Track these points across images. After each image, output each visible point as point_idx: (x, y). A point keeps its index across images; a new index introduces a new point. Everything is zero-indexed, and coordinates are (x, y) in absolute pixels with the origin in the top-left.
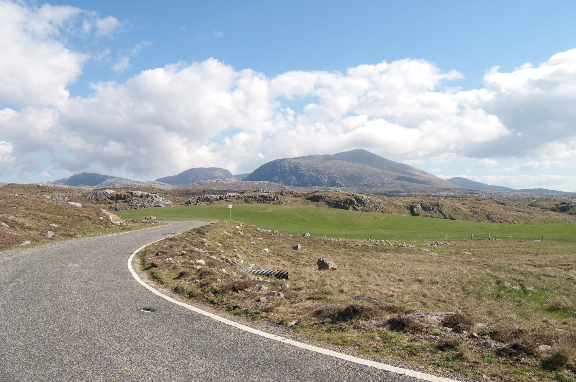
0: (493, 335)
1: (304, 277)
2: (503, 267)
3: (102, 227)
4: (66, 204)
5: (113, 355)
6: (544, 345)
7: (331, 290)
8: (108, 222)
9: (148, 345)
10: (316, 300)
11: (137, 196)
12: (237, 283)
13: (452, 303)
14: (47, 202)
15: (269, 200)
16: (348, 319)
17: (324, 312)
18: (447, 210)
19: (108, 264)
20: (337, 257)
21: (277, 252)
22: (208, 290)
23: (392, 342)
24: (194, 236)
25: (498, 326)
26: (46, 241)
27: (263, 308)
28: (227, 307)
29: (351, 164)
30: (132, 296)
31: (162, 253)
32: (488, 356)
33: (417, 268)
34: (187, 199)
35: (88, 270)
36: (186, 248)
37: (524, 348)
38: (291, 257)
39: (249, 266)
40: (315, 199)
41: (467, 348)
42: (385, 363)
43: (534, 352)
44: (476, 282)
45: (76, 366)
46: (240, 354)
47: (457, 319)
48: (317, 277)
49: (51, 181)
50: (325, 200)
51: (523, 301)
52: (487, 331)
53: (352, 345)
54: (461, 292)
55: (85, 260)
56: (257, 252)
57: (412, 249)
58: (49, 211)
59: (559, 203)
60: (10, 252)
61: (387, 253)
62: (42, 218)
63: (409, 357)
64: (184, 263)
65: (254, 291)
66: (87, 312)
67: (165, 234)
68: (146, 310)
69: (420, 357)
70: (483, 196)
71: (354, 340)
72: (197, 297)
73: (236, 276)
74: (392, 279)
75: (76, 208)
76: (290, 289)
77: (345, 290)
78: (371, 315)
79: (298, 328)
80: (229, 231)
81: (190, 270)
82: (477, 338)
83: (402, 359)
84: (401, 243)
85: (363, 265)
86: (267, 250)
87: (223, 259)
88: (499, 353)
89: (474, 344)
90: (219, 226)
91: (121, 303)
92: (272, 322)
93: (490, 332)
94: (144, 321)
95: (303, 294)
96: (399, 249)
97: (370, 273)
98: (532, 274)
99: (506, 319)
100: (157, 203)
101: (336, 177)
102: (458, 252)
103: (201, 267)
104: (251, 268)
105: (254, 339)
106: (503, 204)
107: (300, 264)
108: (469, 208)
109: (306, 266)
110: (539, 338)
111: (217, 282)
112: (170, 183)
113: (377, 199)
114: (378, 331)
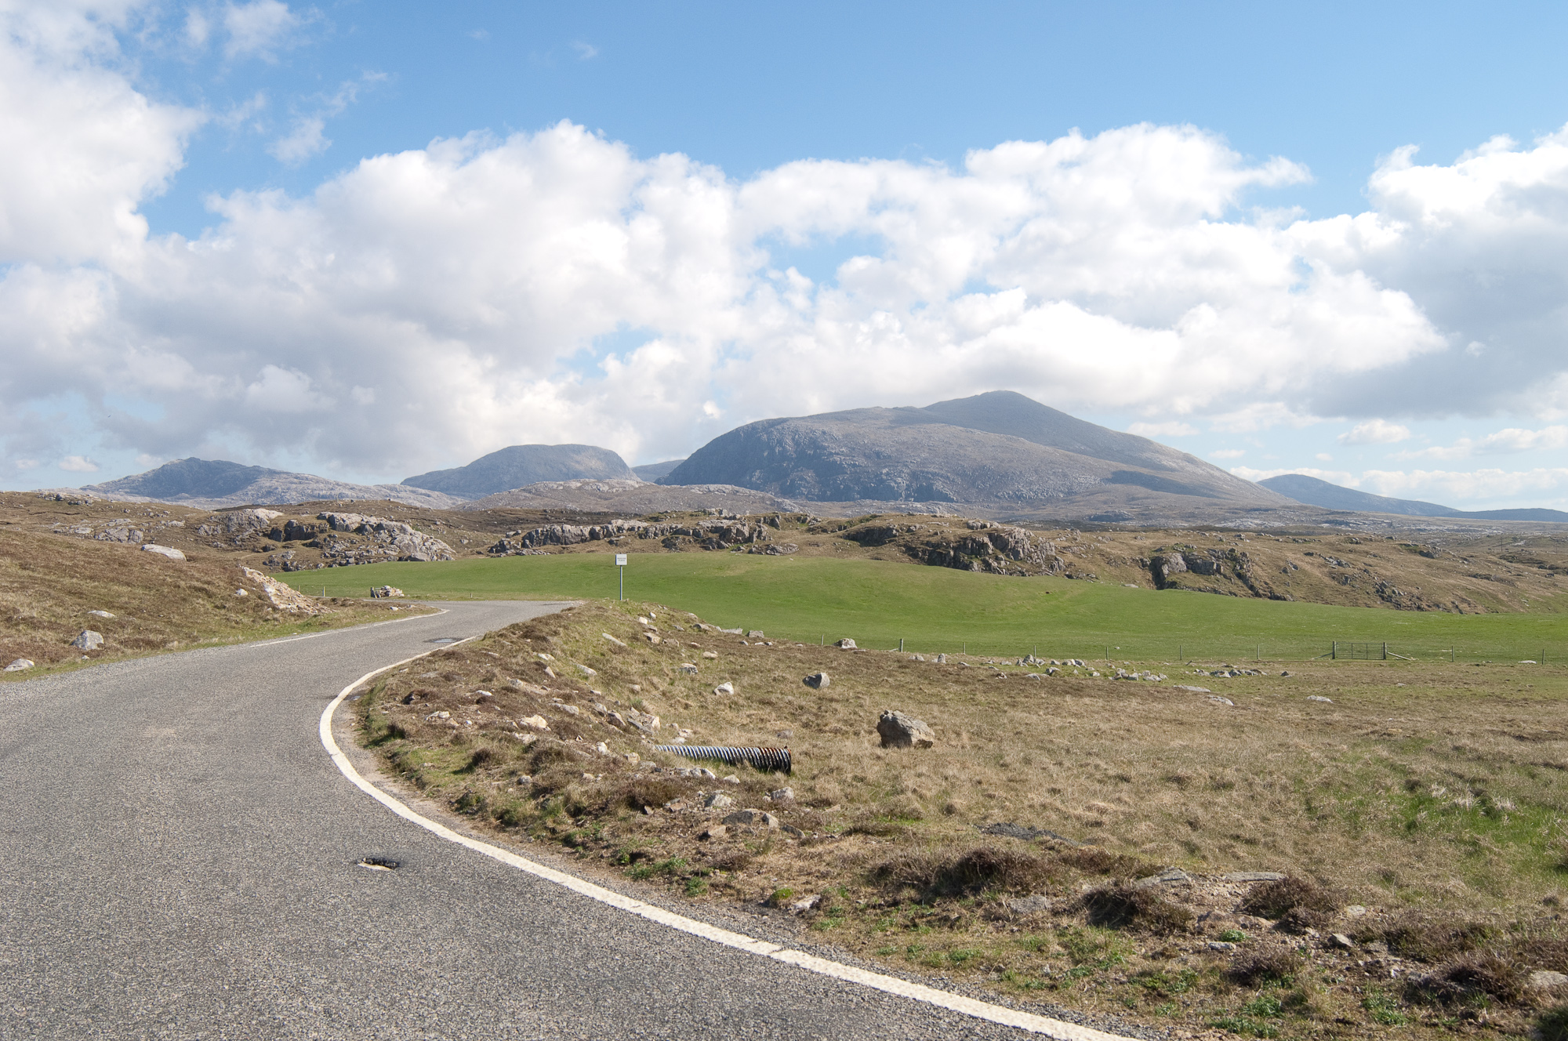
0: (1396, 940)
1: (837, 768)
2: (1427, 742)
3: (245, 620)
4: (137, 553)
5: (276, 997)
6: (1546, 972)
7: (917, 805)
8: (262, 605)
9: (378, 967)
10: (872, 834)
11: (347, 528)
12: (640, 784)
13: (1273, 847)
14: (84, 544)
15: (736, 541)
16: (967, 892)
17: (898, 871)
18: (1260, 572)
19: (261, 728)
20: (935, 708)
21: (760, 694)
22: (556, 805)
23: (1098, 960)
24: (515, 647)
25: (1411, 915)
26: (79, 660)
27: (719, 859)
28: (612, 856)
29: (978, 434)
30: (332, 823)
31: (422, 696)
32: (1381, 1003)
33: (1172, 743)
34: (495, 538)
35: (203, 746)
36: (490, 680)
37: (1486, 979)
38: (801, 708)
39: (675, 734)
40: (871, 537)
41: (1317, 979)
42: (1076, 1022)
43: (1518, 990)
44: (1347, 785)
45: (167, 1028)
46: (650, 995)
47: (1289, 892)
48: (876, 768)
49: (95, 484)
50: (902, 542)
51: (1485, 841)
52: (1378, 928)
53: (978, 969)
54: (1300, 812)
55: (195, 716)
56: (700, 694)
57: (1156, 685)
58: (88, 573)
61: (1081, 697)
62: (70, 593)
63: (1149, 1005)
64: (485, 724)
65: (692, 807)
66: (200, 869)
67: (430, 641)
68: (374, 864)
69: (1181, 1004)
70: (1367, 530)
71: (986, 954)
72: (522, 826)
73: (639, 764)
74: (1098, 776)
75: (167, 563)
76: (798, 803)
77: (958, 806)
78: (1035, 879)
79: (821, 919)
80: (618, 633)
81: (504, 747)
82: (1347, 951)
83: (1128, 1010)
84: (1125, 667)
85: (1011, 734)
86: (729, 687)
87: (601, 714)
88: (1413, 993)
89: (1339, 967)
90: (589, 617)
91: (300, 842)
92: (744, 901)
93: (1385, 932)
94: (368, 896)
95: (836, 817)
96: (1118, 687)
97: (1033, 755)
98: (1512, 762)
99: (1435, 894)
100: (407, 548)
101: (934, 474)
102: (1293, 696)
103: (535, 738)
104: (682, 740)
105: (690, 949)
106: (1428, 555)
107: (827, 728)
108: (1325, 566)
109: (843, 734)
110: (1532, 950)
111: (583, 781)
112: (445, 490)
113: (1054, 539)
114: (1055, 927)
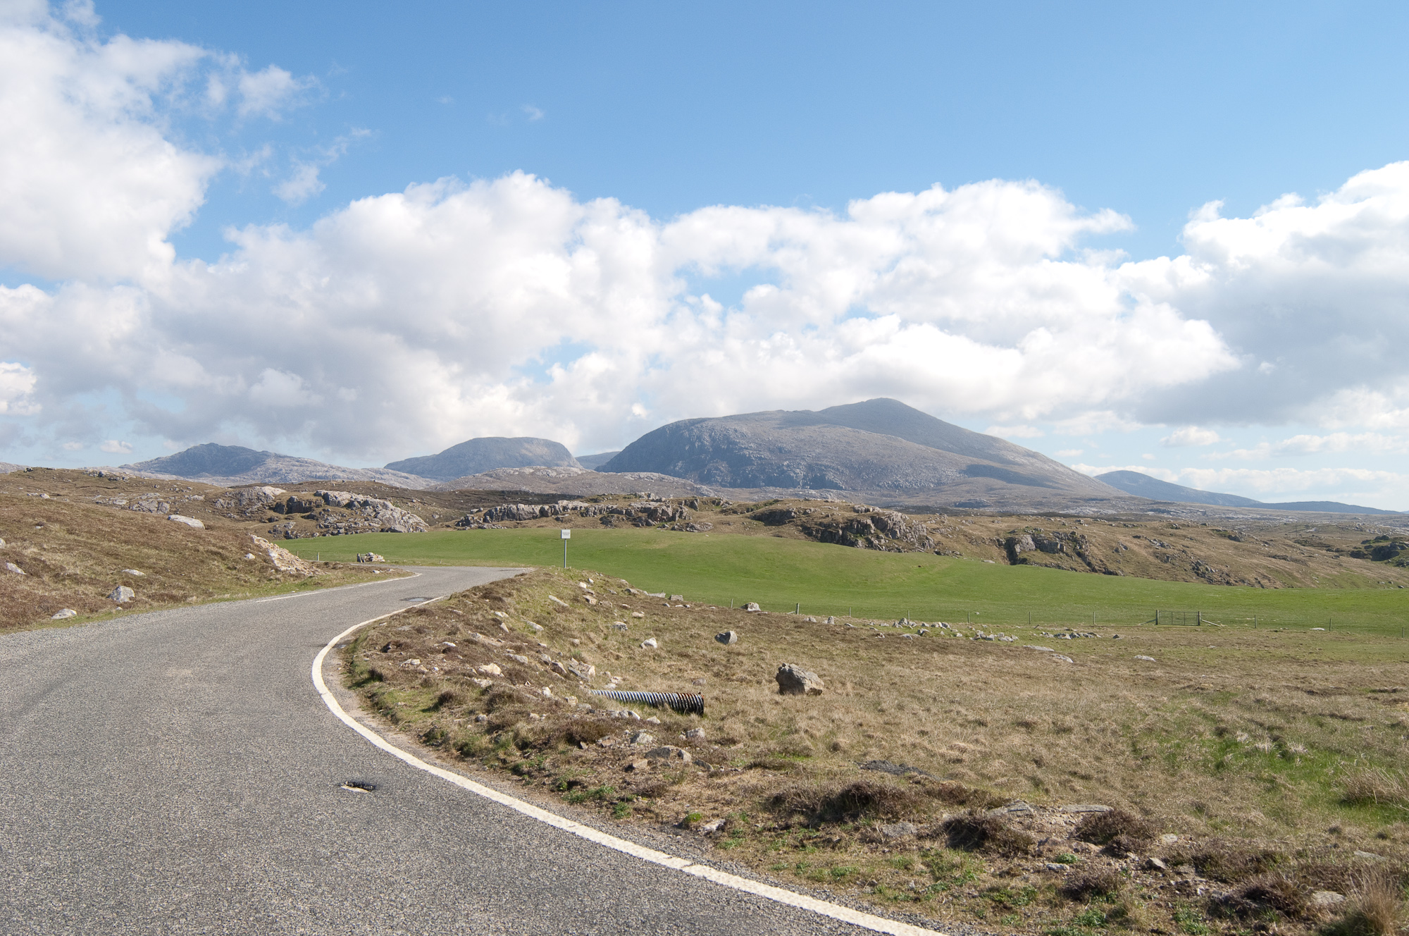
0: (1202, 864)
1: (742, 712)
2: (1233, 695)
3: (253, 580)
4: (164, 521)
5: (270, 898)
6: (1326, 892)
7: (808, 743)
8: (267, 567)
9: (356, 874)
10: (769, 768)
11: (338, 504)
12: (578, 724)
13: (1105, 782)
14: (121, 514)
15: (662, 520)
16: (847, 819)
17: (790, 800)
18: (1096, 551)
19: (263, 670)
20: (825, 661)
21: (679, 648)
22: (507, 740)
23: (955, 877)
24: (476, 606)
25: (1215, 843)
26: (114, 611)
27: (641, 787)
28: (553, 784)
29: (864, 434)
30: (320, 751)
31: (398, 646)
32: (1189, 917)
33: (1021, 694)
34: (461, 514)
35: (214, 685)
36: (455, 634)
37: (1276, 898)
38: (713, 660)
39: (608, 680)
40: (774, 518)
41: (1136, 896)
42: (935, 930)
43: (1302, 907)
44: (1166, 731)
45: (179, 923)
46: (581, 901)
47: (1114, 823)
48: (775, 712)
49: (131, 464)
50: (799, 523)
51: (1281, 779)
52: (1187, 854)
53: (855, 883)
54: (1128, 753)
55: (209, 660)
56: (629, 647)
57: (1009, 645)
58: (123, 538)
59: (1372, 537)
60: (25, 635)
61: (947, 654)
62: (108, 554)
63: (996, 915)
64: (450, 671)
65: (620, 744)
66: (210, 788)
67: (406, 600)
68: (355, 786)
69: (1023, 915)
70: (1185, 518)
71: (862, 871)
72: (479, 757)
73: (577, 706)
74: (960, 721)
75: (190, 531)
76: (708, 741)
77: (842, 745)
78: (904, 809)
79: (725, 839)
80: (562, 595)
81: (465, 690)
82: (1161, 872)
83: (979, 920)
84: (984, 630)
85: (888, 684)
86: (653, 642)
87: (546, 663)
88: (1216, 909)
89: (1155, 886)
90: (538, 582)
91: (293, 767)
92: (662, 823)
93: (1193, 857)
94: (349, 813)
95: (739, 753)
96: (977, 646)
97: (906, 702)
98: (1304, 713)
99: (1239, 823)
100: (388, 521)
101: (826, 467)
102: (1123, 655)
103: (491, 682)
104: (613, 686)
105: (616, 863)
106: (1235, 539)
107: (734, 678)
108: (1150, 547)
109: (748, 683)
110: (1315, 873)
111: (529, 720)
112: (421, 474)
113: (925, 522)
114: (919, 849)
